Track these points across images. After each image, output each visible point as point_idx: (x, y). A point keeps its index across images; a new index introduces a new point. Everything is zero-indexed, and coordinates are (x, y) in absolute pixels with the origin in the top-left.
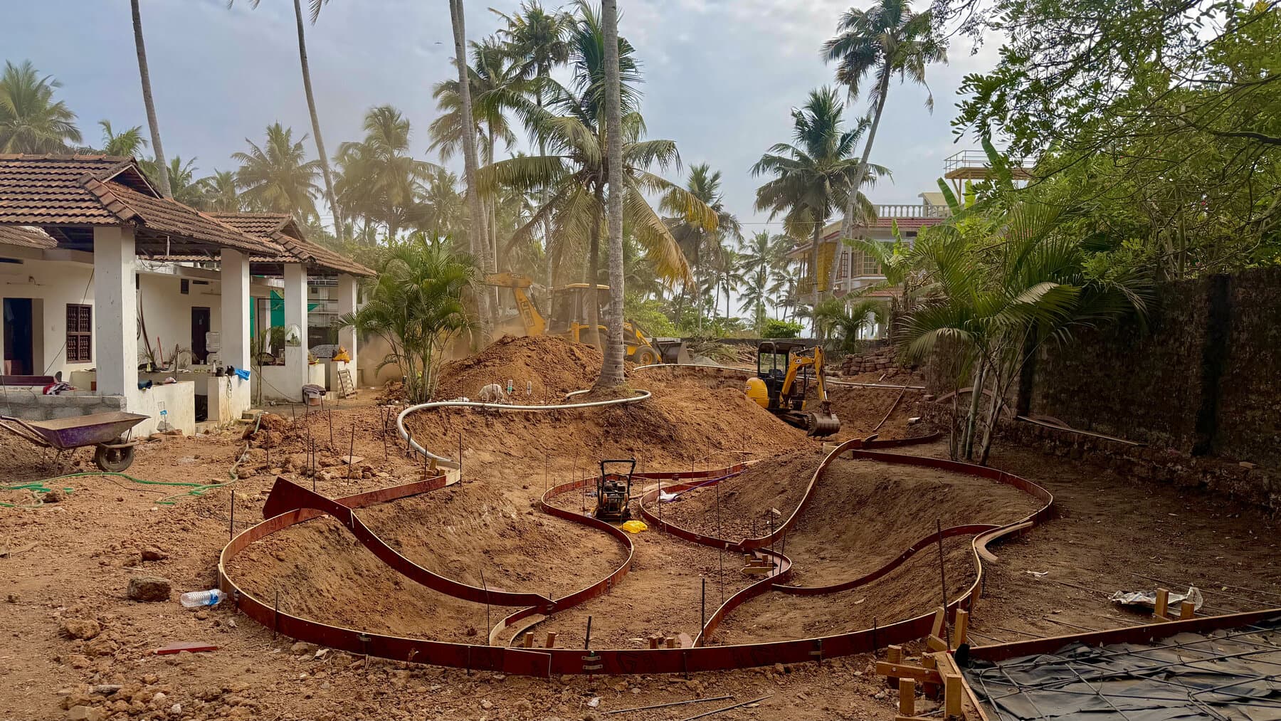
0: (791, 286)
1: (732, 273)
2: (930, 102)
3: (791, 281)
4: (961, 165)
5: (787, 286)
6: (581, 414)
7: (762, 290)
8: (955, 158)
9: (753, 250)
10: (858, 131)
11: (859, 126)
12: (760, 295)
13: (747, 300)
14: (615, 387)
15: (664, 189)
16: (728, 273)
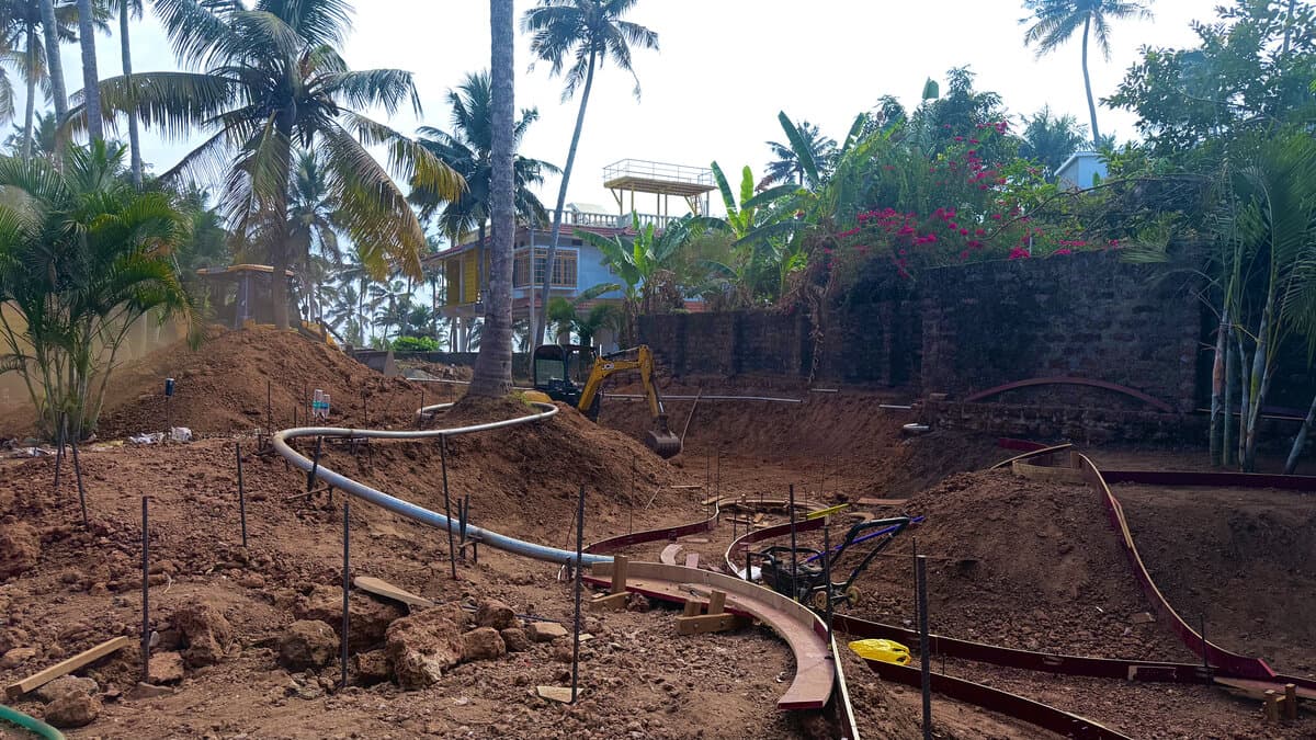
0: (392, 302)
1: (325, 284)
2: (637, 91)
3: (391, 296)
4: (622, 175)
5: (386, 304)
6: (477, 443)
7: (353, 307)
8: (615, 167)
9: (352, 259)
10: (523, 124)
11: (525, 118)
12: (351, 312)
13: (335, 317)
14: (505, 397)
15: (383, 140)
16: (320, 284)
